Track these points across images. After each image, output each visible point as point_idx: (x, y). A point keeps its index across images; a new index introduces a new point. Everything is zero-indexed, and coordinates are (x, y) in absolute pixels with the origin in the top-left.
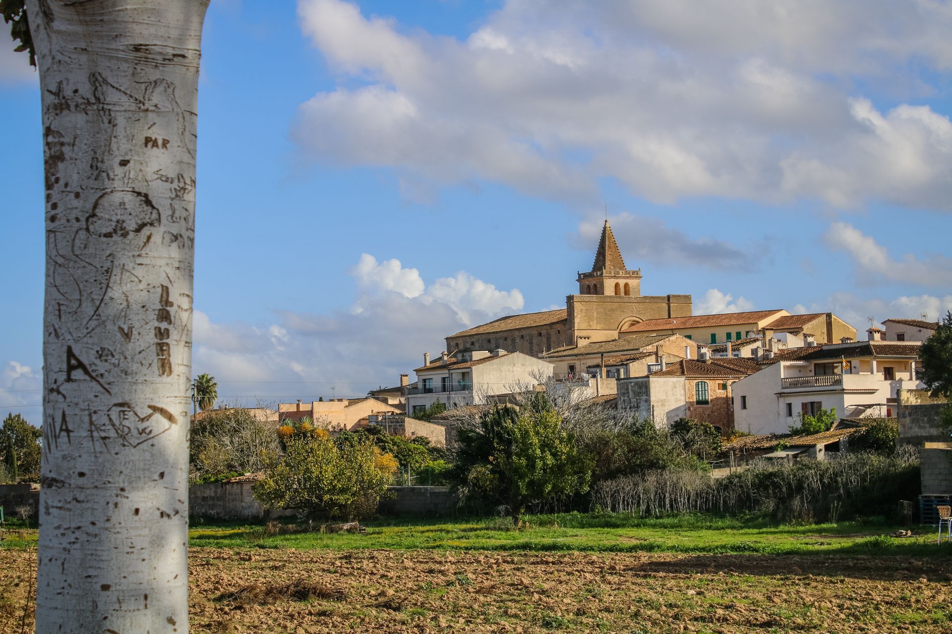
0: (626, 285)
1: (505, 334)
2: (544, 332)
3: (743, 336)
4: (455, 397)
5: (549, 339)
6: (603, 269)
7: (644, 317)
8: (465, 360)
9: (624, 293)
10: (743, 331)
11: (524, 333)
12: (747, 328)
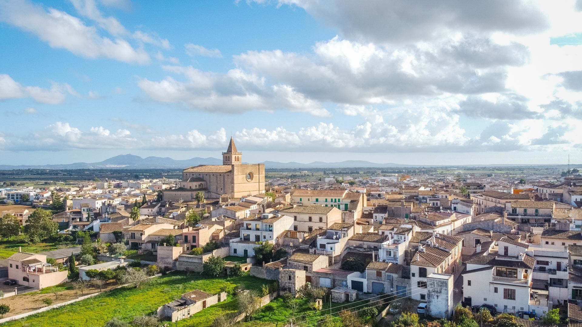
0: (238, 157)
2: (222, 175)
3: (337, 201)
4: (265, 233)
5: (224, 177)
6: (231, 152)
7: (253, 171)
8: (265, 218)
9: (237, 159)
10: (337, 198)
11: (214, 174)
12: (339, 198)
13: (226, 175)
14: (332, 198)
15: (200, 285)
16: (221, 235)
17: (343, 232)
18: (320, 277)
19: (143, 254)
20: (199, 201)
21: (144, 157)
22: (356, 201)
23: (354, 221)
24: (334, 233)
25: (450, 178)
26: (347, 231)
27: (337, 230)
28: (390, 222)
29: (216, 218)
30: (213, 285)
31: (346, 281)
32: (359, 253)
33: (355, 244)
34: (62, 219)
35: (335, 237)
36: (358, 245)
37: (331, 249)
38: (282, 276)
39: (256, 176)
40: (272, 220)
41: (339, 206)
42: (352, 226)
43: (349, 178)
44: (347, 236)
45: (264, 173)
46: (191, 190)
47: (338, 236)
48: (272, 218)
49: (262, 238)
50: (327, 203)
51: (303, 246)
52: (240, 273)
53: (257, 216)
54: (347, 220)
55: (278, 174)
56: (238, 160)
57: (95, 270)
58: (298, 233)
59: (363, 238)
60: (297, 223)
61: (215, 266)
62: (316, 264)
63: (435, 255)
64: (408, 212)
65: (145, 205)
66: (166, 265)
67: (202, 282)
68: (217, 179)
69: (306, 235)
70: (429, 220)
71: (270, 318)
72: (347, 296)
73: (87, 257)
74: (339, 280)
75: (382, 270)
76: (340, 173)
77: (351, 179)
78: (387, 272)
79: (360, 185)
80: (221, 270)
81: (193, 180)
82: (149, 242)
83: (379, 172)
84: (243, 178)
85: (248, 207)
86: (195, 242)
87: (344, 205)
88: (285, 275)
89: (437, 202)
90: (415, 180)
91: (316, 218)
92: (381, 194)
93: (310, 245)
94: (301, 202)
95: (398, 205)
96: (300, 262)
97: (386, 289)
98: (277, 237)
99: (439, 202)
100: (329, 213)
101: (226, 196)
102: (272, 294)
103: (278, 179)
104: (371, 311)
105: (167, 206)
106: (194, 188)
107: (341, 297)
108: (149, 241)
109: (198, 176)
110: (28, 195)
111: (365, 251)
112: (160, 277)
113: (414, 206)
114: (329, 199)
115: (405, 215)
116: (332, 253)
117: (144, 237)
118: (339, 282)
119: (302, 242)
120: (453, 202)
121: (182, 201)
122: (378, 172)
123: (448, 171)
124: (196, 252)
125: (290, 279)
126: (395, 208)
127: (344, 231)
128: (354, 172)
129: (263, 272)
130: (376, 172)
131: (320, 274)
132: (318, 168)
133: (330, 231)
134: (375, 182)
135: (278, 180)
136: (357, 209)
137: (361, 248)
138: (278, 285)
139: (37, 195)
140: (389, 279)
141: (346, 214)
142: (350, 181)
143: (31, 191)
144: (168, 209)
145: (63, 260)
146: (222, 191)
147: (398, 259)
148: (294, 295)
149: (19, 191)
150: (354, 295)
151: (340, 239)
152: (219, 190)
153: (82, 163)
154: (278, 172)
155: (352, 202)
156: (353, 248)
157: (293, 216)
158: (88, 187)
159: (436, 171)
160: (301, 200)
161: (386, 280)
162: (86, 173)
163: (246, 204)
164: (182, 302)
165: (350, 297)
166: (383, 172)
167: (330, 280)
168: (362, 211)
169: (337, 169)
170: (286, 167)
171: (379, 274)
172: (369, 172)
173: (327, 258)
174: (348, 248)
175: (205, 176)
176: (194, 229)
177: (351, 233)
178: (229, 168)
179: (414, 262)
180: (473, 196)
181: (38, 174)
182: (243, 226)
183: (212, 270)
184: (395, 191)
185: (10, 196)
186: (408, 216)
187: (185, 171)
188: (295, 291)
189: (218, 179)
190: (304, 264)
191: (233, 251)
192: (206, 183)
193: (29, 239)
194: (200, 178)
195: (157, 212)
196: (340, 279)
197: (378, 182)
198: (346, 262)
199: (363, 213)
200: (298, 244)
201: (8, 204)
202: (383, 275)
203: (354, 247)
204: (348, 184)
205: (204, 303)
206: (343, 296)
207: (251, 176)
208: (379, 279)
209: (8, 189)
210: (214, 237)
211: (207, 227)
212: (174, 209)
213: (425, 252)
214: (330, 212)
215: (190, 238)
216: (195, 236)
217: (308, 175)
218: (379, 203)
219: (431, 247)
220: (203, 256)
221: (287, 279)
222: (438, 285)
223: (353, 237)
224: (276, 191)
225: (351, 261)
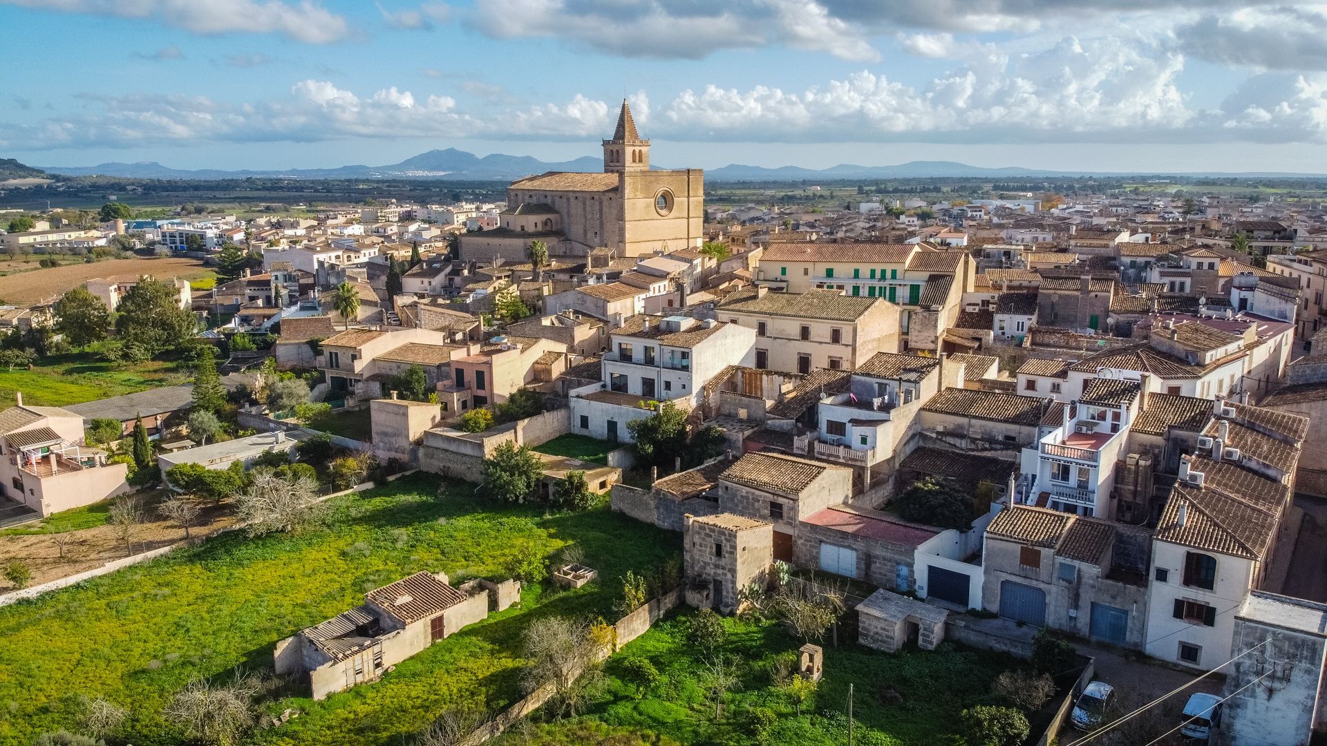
0: (640, 151)
1: (560, 194)
2: (596, 197)
3: (889, 275)
4: (667, 375)
5: (601, 203)
6: (623, 138)
7: (672, 188)
8: (672, 329)
9: (638, 158)
10: (889, 268)
11: (577, 195)
12: (894, 267)
13: (605, 198)
14: (873, 266)
15: (459, 535)
16: (558, 368)
17: (905, 386)
18: (821, 542)
19: (357, 409)
20: (535, 264)
21: (480, 155)
22: (943, 277)
23: (937, 338)
24: (876, 386)
25: (1161, 204)
26: (916, 382)
27: (884, 378)
28: (1046, 340)
29: (553, 317)
30: (496, 538)
31: (910, 566)
32: (953, 453)
33: (941, 422)
34: (234, 297)
35: (877, 402)
36: (951, 427)
37: (864, 441)
38: (695, 540)
39: (680, 201)
40: (688, 336)
41: (893, 290)
42: (934, 365)
43: (918, 203)
44: (918, 397)
45: (701, 192)
46: (523, 234)
47: (886, 397)
48: (690, 331)
49: (659, 389)
50: (859, 283)
51: (777, 422)
52: (582, 499)
53: (647, 323)
54: (916, 333)
55: (754, 194)
56: (640, 161)
57: (192, 467)
58: (764, 377)
59: (971, 405)
60: (765, 343)
61: (512, 475)
62: (810, 496)
63: (1239, 497)
64: (1098, 311)
65: (416, 269)
66: (393, 455)
67: (468, 524)
68: (585, 209)
69: (787, 387)
70: (1181, 347)
71: (635, 708)
72: (913, 629)
73: (200, 419)
74: (884, 559)
75: (1044, 546)
76: (896, 191)
77: (923, 204)
78: (1059, 553)
79: (944, 221)
80: (528, 486)
81: (530, 209)
82: (374, 378)
83: (988, 187)
84: (648, 206)
85: (644, 288)
86: (484, 389)
87: (908, 290)
88: (704, 539)
89: (1183, 279)
90: (1079, 207)
91: (821, 330)
92: (1012, 252)
93: (797, 420)
94: (783, 278)
95: (1069, 290)
96: (758, 486)
97: (1051, 609)
98: (704, 388)
99: (1188, 281)
100: (862, 317)
101: (603, 253)
102: (658, 601)
103: (750, 205)
104: (1003, 728)
105: (466, 272)
106: (531, 229)
107: (891, 634)
108: (374, 376)
109: (543, 200)
110: (202, 236)
111: (973, 446)
112: (364, 495)
113: (1116, 293)
114: (865, 270)
115: (1088, 319)
116: (866, 455)
117: (359, 366)
118: (885, 564)
119: (774, 410)
120: (1236, 282)
121: (500, 261)
122: (986, 189)
123: (1150, 185)
124: (471, 423)
125: (719, 552)
126: (1060, 296)
127: (909, 381)
128: (929, 187)
129: (647, 504)
130: (980, 188)
131: (822, 533)
132: (846, 179)
133: (863, 378)
134: (982, 213)
135: (750, 209)
136: (947, 302)
137: (962, 437)
138: (682, 570)
139: (220, 236)
140: (1068, 577)
141: (914, 317)
142: (919, 211)
143: (207, 228)
144: (467, 280)
145: (156, 419)
146: (597, 240)
147: (1096, 497)
148: (733, 605)
149: (187, 228)
150: (938, 629)
151: (893, 412)
152: (590, 235)
153: (361, 167)
154: (754, 188)
155: (933, 278)
156: (934, 435)
157: (756, 324)
158: (336, 218)
159: (1120, 187)
160: (784, 271)
161: (1054, 580)
162: (361, 187)
163: (640, 279)
164: (363, 620)
165: (923, 635)
166: (996, 188)
167: (854, 554)
168: (961, 306)
169: (890, 181)
170: (771, 179)
171: (1030, 557)
172: (963, 188)
173: (848, 473)
174: (917, 434)
175: (557, 199)
176: (486, 349)
177: (928, 389)
178: (613, 179)
179: (1168, 529)
180: (1277, 260)
181: (265, 189)
182: (610, 350)
183: (502, 487)
184: (1044, 239)
185: (168, 238)
186: (1097, 322)
187: (512, 187)
188: (734, 593)
189: (588, 208)
190: (771, 496)
191: (578, 422)
192: (561, 217)
193: (120, 353)
194: (545, 205)
195: (444, 288)
196: (888, 555)
197: (987, 213)
198: (910, 494)
199: (963, 311)
200: (760, 413)
201: (159, 256)
202: (1044, 562)
203: (938, 433)
204: (915, 219)
205: (437, 626)
206: (898, 632)
207: (666, 201)
208: (1030, 574)
209: (175, 221)
210: (538, 373)
211: (520, 346)
212: (479, 281)
213: (1203, 485)
214: (866, 313)
215: (470, 377)
216: (483, 372)
217: (821, 196)
218: (1011, 281)
219: (1216, 462)
220: (486, 440)
221: (711, 553)
222: (1280, 650)
223: (934, 401)
224: (733, 240)
225: (930, 492)
